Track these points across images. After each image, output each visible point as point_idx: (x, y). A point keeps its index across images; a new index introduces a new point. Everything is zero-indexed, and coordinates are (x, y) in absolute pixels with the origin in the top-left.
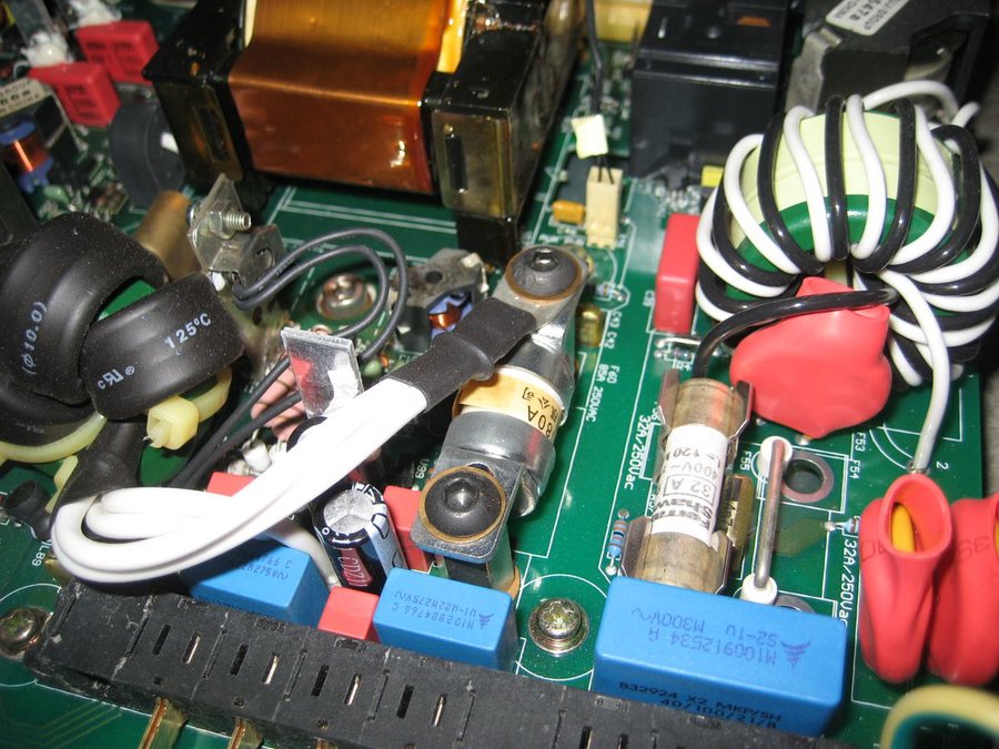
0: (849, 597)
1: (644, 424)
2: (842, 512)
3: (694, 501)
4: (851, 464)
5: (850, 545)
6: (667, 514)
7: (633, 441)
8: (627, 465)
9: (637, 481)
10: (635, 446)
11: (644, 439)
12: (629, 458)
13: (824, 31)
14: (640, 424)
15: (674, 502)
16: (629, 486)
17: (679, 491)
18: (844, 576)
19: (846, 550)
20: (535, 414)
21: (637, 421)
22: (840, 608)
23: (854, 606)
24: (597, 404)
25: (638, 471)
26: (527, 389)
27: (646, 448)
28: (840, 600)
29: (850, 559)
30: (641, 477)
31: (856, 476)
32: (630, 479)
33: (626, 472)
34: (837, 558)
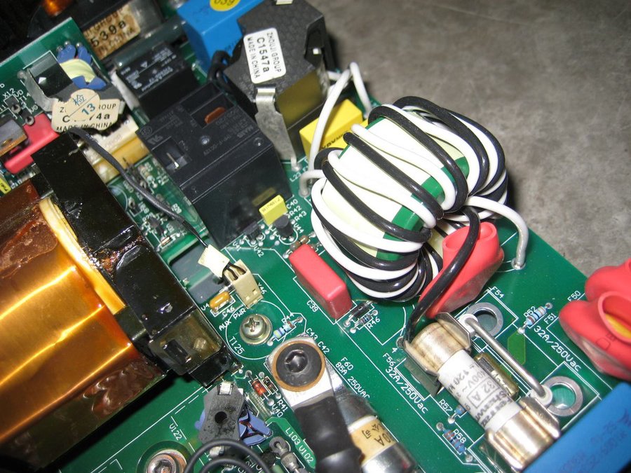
0: (565, 354)
1: (392, 372)
2: (517, 318)
3: (494, 396)
4: (493, 292)
5: (538, 330)
6: (490, 416)
7: (398, 387)
8: (412, 402)
9: (425, 404)
10: (402, 388)
11: (401, 380)
12: (407, 397)
13: (260, 90)
14: (390, 375)
15: (487, 407)
16: (424, 410)
17: (482, 399)
18: (553, 347)
19: (539, 334)
20: (380, 439)
21: (387, 375)
22: (569, 363)
23: (572, 356)
24: (359, 388)
25: (419, 398)
26: (363, 432)
27: (408, 383)
28: (565, 359)
29: (545, 336)
30: (424, 400)
31: (502, 296)
32: (421, 406)
33: (415, 406)
34: (541, 342)
